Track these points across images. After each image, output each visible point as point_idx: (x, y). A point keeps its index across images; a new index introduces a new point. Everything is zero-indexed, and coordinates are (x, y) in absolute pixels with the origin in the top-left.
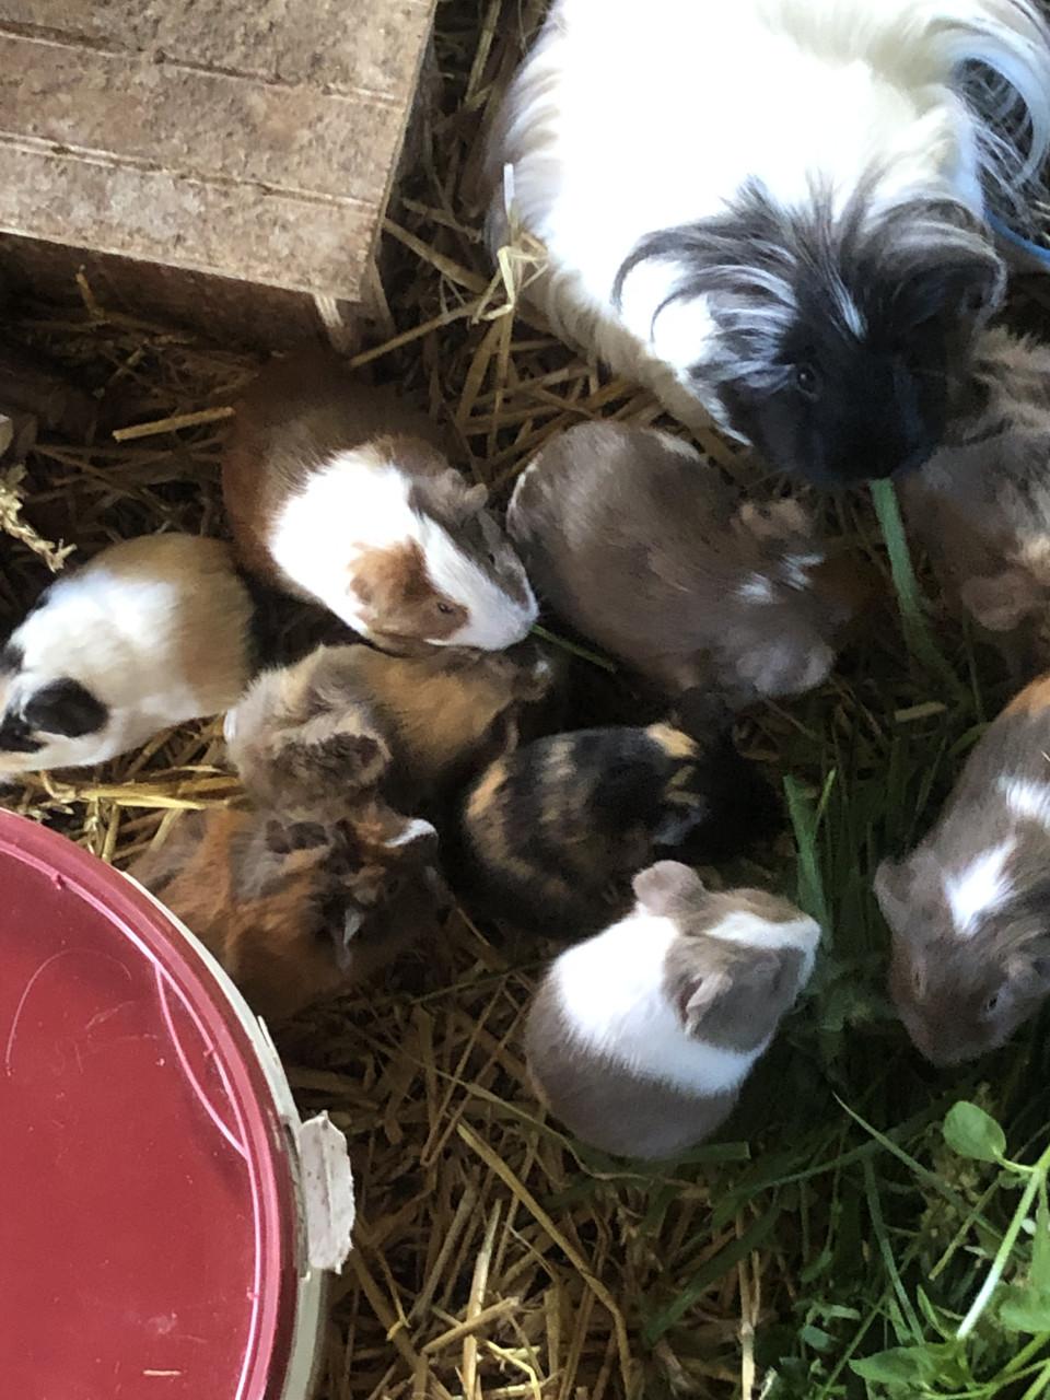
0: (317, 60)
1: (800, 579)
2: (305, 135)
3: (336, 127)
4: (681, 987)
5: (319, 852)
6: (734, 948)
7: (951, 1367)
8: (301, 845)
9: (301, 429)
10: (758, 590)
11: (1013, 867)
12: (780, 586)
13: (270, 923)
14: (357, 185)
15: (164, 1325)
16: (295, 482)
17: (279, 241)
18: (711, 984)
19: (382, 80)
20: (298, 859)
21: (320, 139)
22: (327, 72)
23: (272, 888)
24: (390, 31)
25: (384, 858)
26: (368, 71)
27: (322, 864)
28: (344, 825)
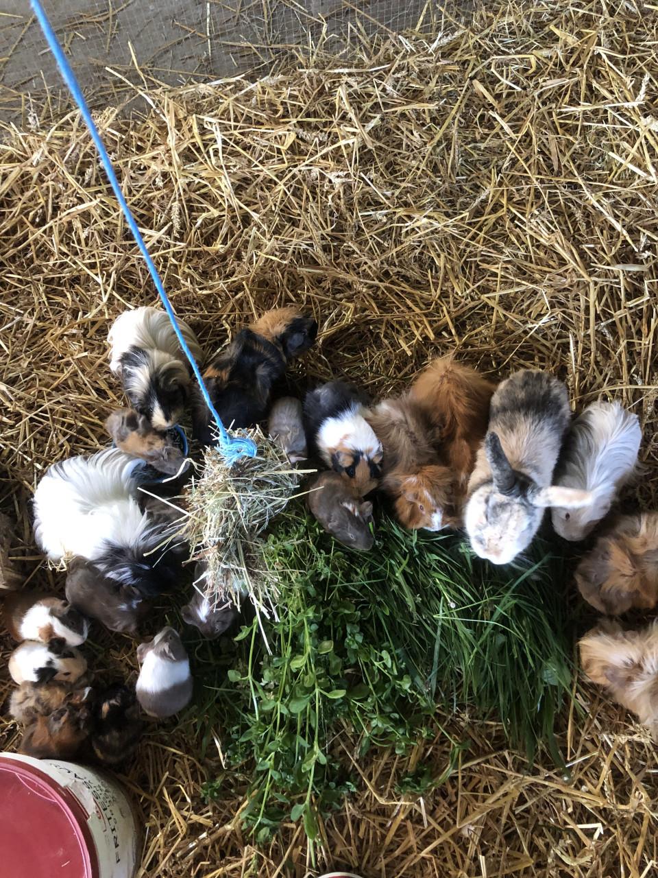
1: (135, 606)
5: (67, 714)
7: (259, 725)
8: (62, 715)
9: (18, 610)
10: (124, 607)
12: (130, 607)
13: (63, 737)
15: (61, 852)
16: (21, 622)
20: (63, 719)
23: (61, 729)
25: (82, 704)
27: (69, 716)
28: (69, 704)
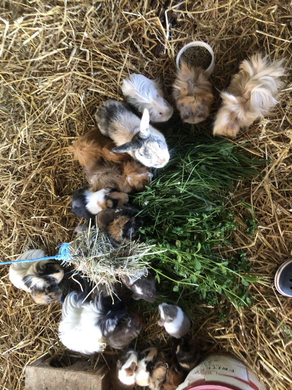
0: (75, 384)
2: (84, 385)
3: (82, 381)
4: (171, 321)
6: (165, 316)
7: (202, 286)
11: (138, 286)
14: (88, 377)
17: (96, 386)
18: (169, 318)
19: (76, 376)
21: (84, 383)
22: (77, 383)
24: (71, 376)
26: (76, 378)
